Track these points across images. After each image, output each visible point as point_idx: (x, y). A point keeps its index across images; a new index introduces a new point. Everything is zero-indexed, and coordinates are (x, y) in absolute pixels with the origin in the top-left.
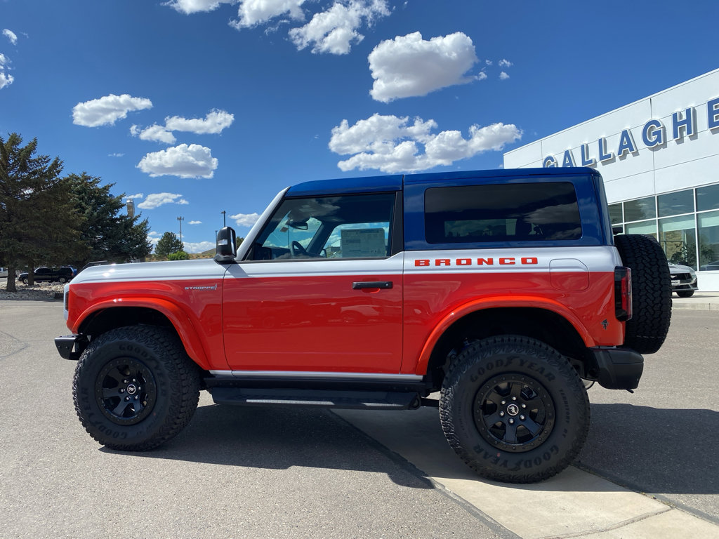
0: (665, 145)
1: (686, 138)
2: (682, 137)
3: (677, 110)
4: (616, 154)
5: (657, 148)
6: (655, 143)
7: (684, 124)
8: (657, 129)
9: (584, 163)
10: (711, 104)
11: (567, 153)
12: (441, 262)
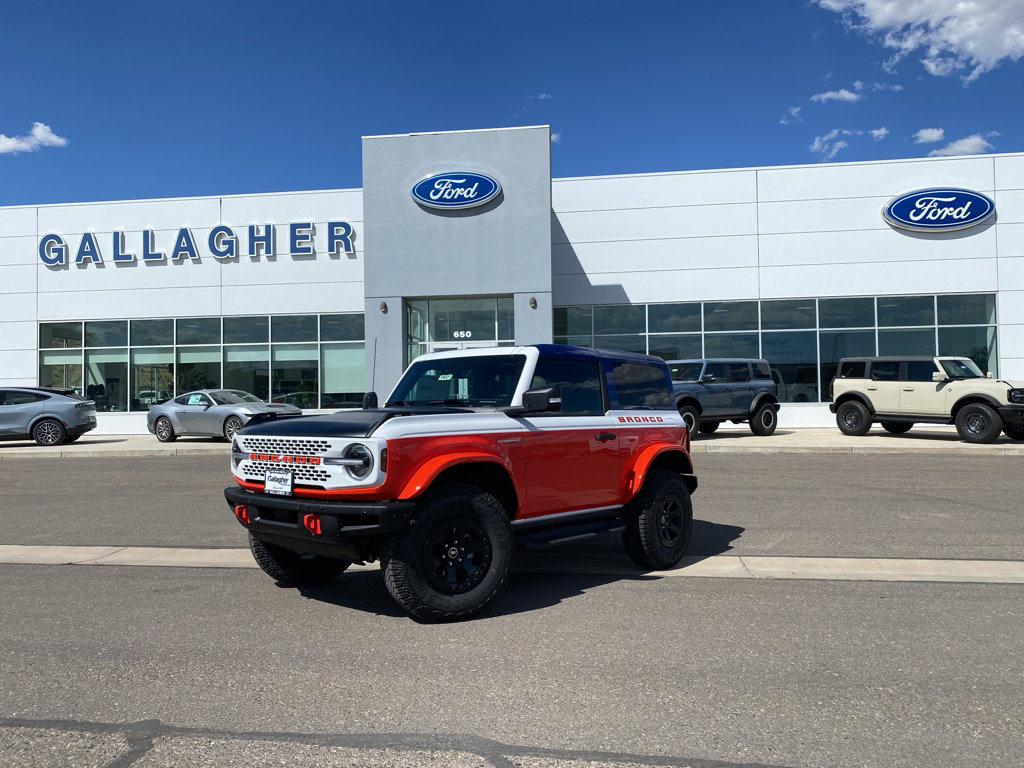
0: (236, 259)
1: (263, 257)
2: (258, 255)
3: (254, 223)
4: (169, 255)
5: (227, 261)
6: (224, 253)
7: (262, 241)
8: (228, 238)
9: (116, 256)
10: (294, 227)
11: (87, 238)
12: (629, 419)
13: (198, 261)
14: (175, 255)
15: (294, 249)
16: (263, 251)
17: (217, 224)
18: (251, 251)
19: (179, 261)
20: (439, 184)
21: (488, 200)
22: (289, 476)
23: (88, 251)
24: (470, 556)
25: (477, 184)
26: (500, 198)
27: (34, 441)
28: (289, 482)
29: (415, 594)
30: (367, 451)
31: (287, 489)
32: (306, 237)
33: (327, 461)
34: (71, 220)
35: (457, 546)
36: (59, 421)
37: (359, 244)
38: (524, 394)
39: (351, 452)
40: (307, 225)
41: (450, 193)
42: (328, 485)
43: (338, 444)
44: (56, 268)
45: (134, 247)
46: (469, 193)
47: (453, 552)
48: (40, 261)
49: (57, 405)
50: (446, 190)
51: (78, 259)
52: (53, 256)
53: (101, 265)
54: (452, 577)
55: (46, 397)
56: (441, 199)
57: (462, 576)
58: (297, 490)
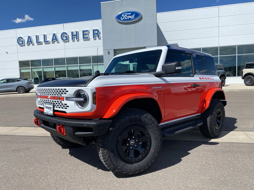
1: (76, 40)
2: (74, 40)
3: (73, 31)
4: (51, 41)
5: (66, 42)
6: (65, 40)
7: (75, 36)
8: (66, 35)
9: (37, 42)
10: (83, 31)
11: (29, 37)
12: (203, 78)
13: (58, 43)
14: (52, 41)
15: (84, 38)
16: (75, 39)
17: (63, 32)
18: (72, 39)
19: (53, 43)
20: (123, 15)
21: (138, 19)
22: (52, 106)
23: (30, 41)
24: (140, 143)
25: (134, 14)
26: (141, 18)
27: (17, 92)
28: (52, 109)
29: (114, 165)
30: (86, 93)
31: (51, 112)
32: (87, 34)
33: (67, 99)
34: (24, 33)
35: (134, 139)
36: (23, 87)
37: (101, 35)
38: (163, 66)
39: (78, 94)
40: (87, 31)
41: (127, 17)
42: (68, 111)
43: (72, 90)
44: (22, 46)
45: (41, 39)
46: (132, 17)
47: (132, 142)
48: (18, 44)
49: (23, 83)
50: (125, 16)
51: (27, 43)
52: (21, 43)
53: (33, 45)
54: (132, 155)
55: (20, 80)
56: (124, 20)
57: (137, 153)
58: (56, 113)
